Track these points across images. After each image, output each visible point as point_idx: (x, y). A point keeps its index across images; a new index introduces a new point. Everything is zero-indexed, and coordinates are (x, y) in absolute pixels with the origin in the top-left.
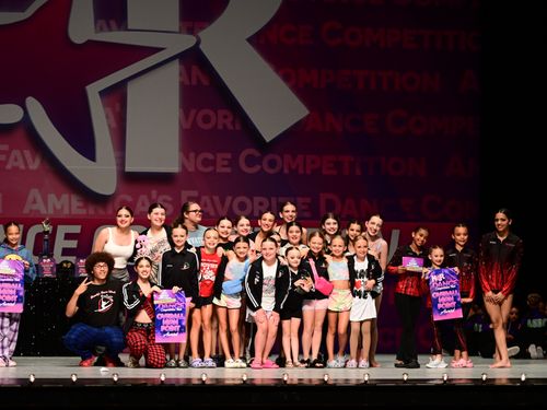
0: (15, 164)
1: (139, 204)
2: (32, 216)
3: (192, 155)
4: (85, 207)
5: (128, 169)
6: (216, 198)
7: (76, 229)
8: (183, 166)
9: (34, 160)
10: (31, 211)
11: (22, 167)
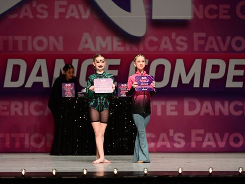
0: (72, 15)
1: (163, 43)
2: (85, 53)
3: (201, 6)
4: (124, 45)
5: (155, 17)
6: (219, 38)
7: (117, 62)
8: (195, 15)
9: (85, 12)
10: (84, 49)
11: (77, 17)
